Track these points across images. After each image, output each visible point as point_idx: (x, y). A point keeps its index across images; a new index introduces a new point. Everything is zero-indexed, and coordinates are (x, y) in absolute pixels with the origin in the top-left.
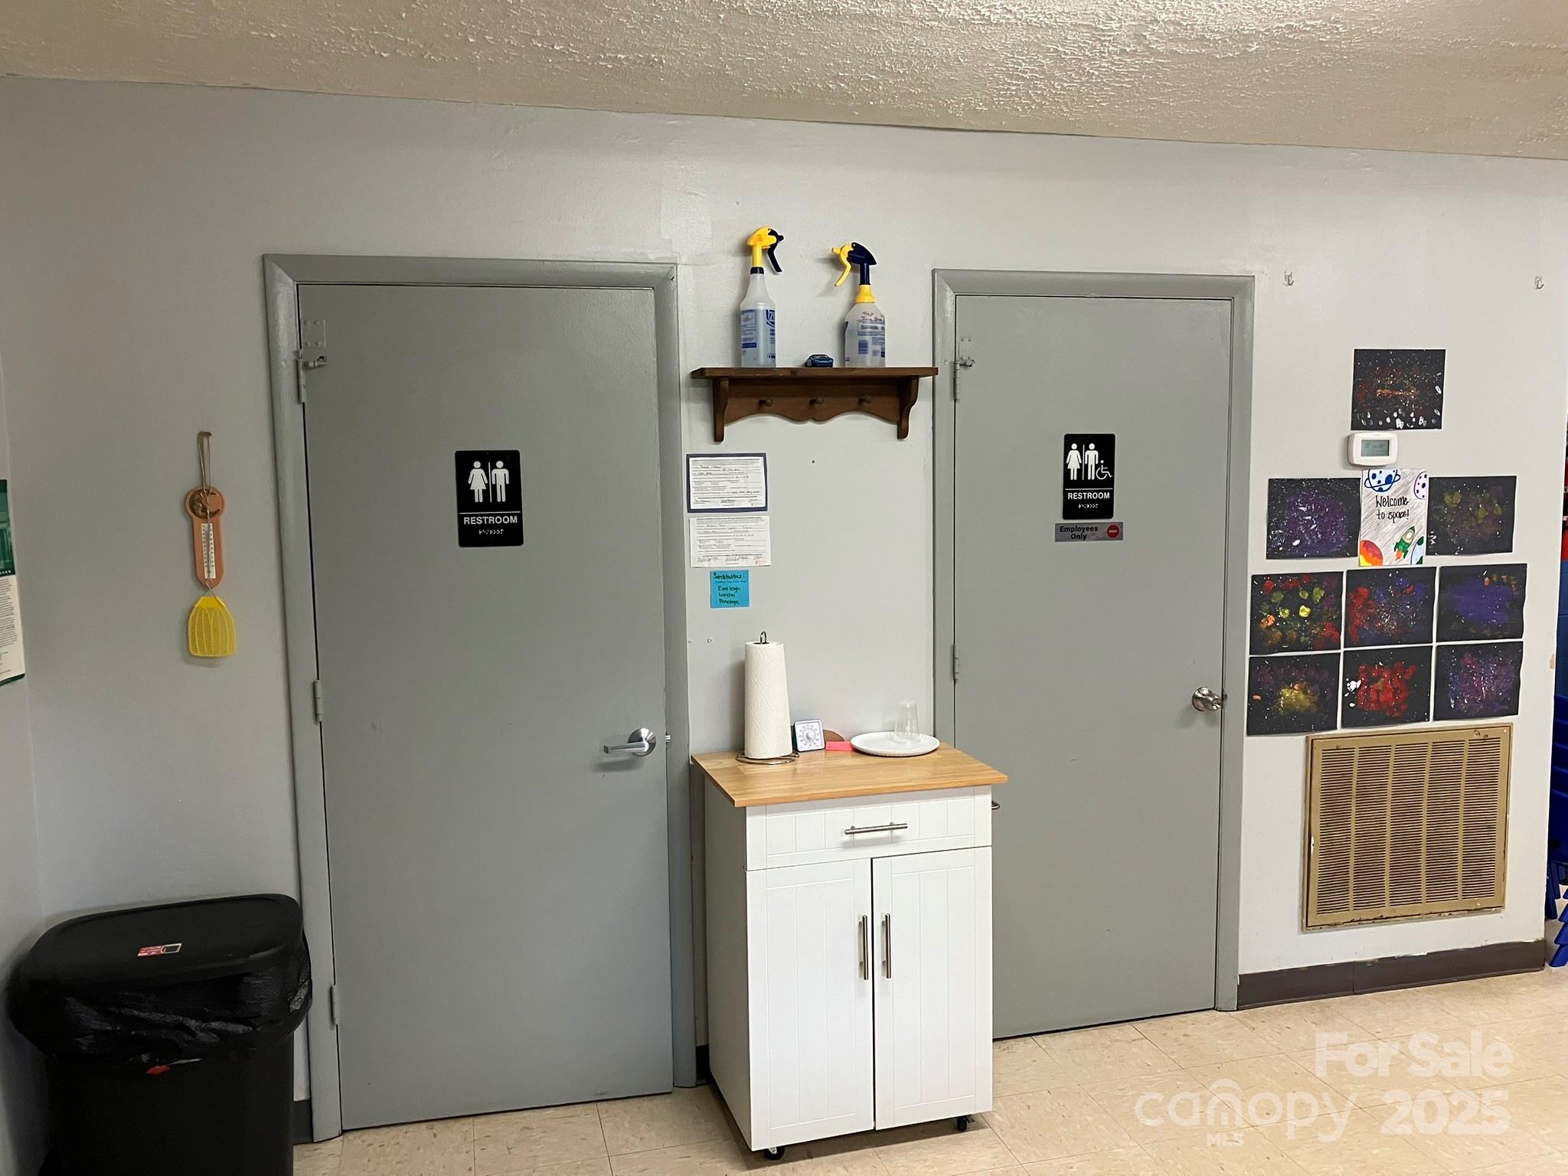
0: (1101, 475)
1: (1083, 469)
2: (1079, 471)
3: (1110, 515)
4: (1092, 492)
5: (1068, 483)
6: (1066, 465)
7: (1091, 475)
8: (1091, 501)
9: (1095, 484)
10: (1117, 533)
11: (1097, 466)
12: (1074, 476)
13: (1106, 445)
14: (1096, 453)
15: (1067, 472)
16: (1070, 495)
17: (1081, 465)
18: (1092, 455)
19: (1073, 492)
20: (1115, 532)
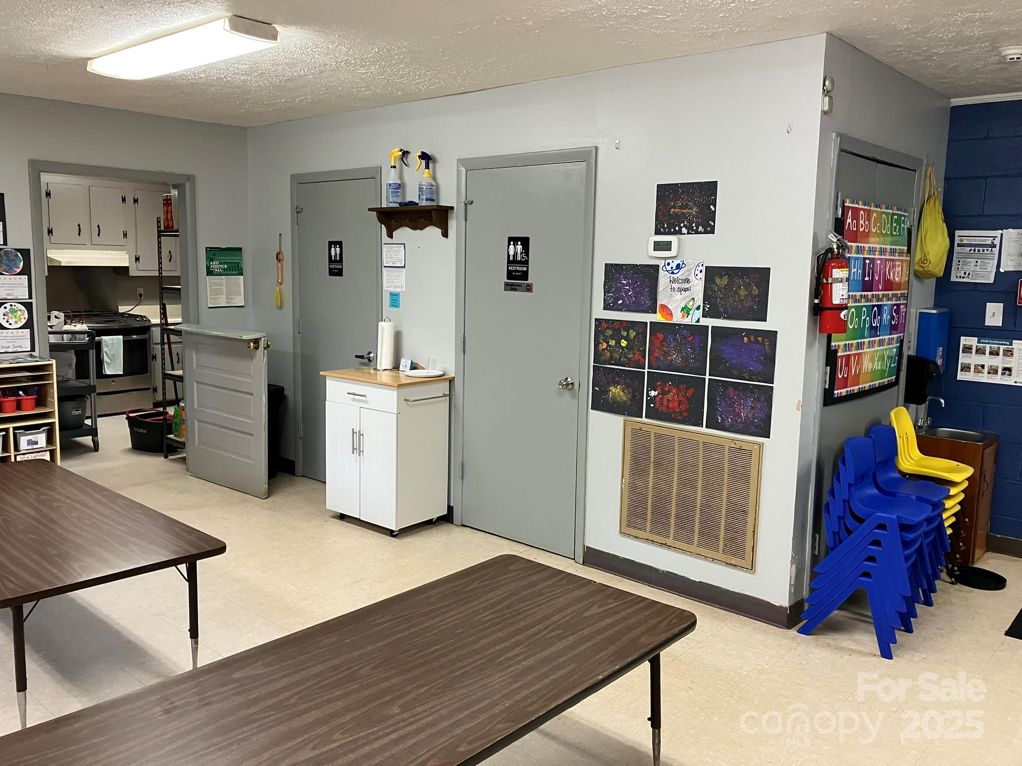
0: (523, 258)
1: (515, 254)
2: (514, 255)
3: (527, 279)
4: (519, 266)
5: (509, 262)
6: (508, 252)
7: (519, 258)
8: (518, 271)
9: (520, 262)
10: (530, 289)
11: (521, 253)
12: (511, 258)
13: (525, 242)
14: (521, 246)
15: (509, 256)
16: (510, 268)
17: (514, 252)
18: (519, 247)
19: (511, 266)
20: (529, 288)
